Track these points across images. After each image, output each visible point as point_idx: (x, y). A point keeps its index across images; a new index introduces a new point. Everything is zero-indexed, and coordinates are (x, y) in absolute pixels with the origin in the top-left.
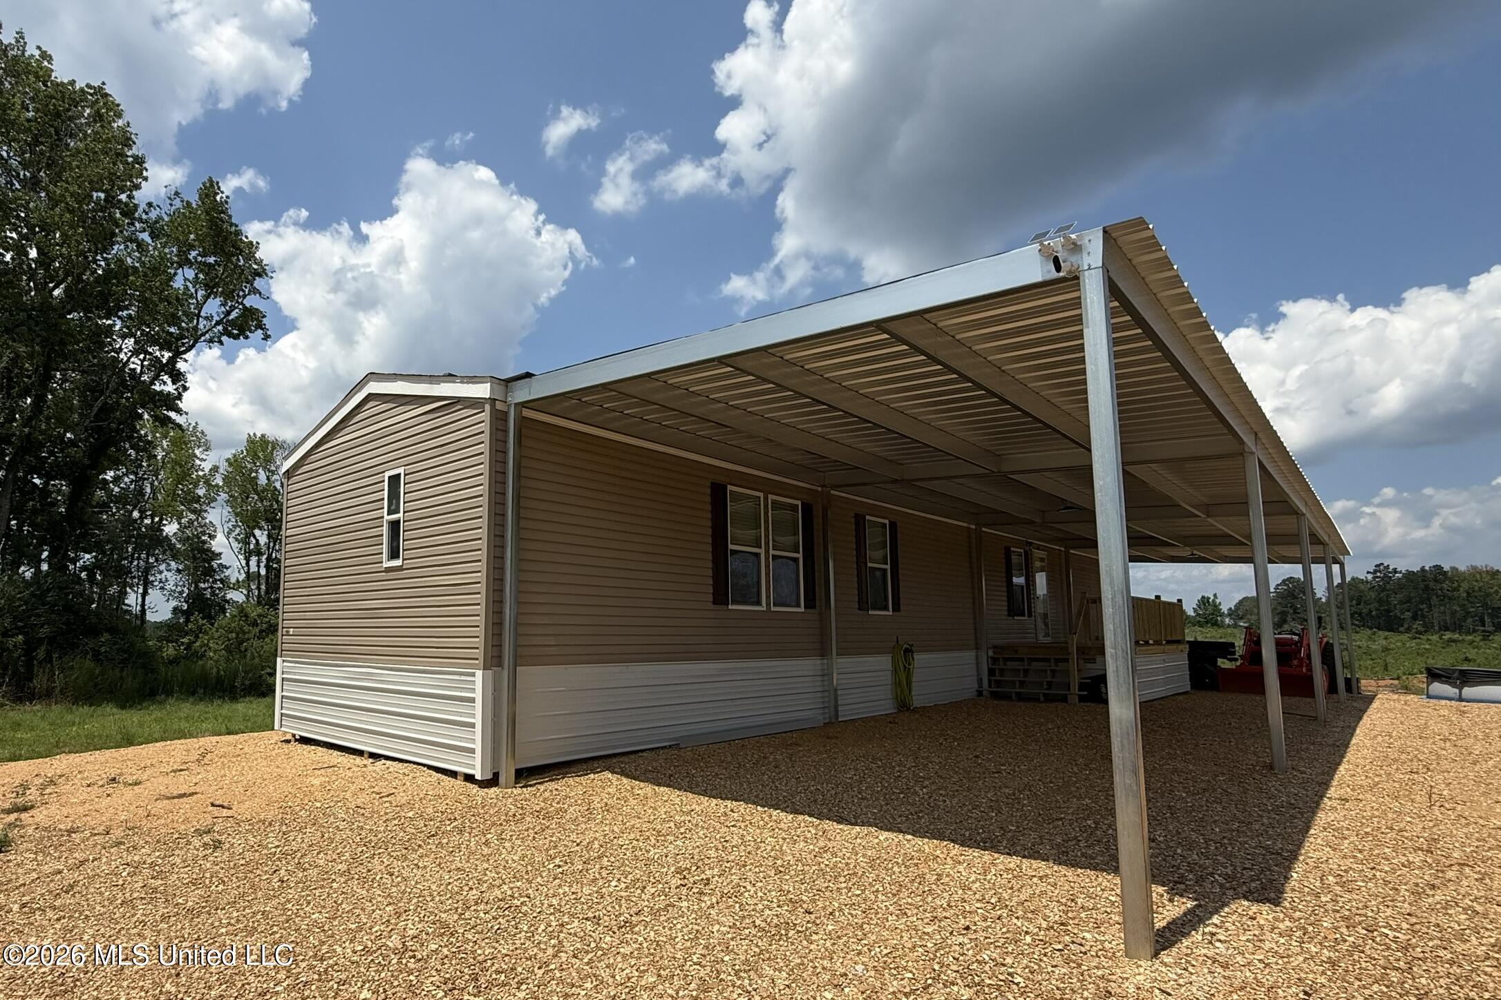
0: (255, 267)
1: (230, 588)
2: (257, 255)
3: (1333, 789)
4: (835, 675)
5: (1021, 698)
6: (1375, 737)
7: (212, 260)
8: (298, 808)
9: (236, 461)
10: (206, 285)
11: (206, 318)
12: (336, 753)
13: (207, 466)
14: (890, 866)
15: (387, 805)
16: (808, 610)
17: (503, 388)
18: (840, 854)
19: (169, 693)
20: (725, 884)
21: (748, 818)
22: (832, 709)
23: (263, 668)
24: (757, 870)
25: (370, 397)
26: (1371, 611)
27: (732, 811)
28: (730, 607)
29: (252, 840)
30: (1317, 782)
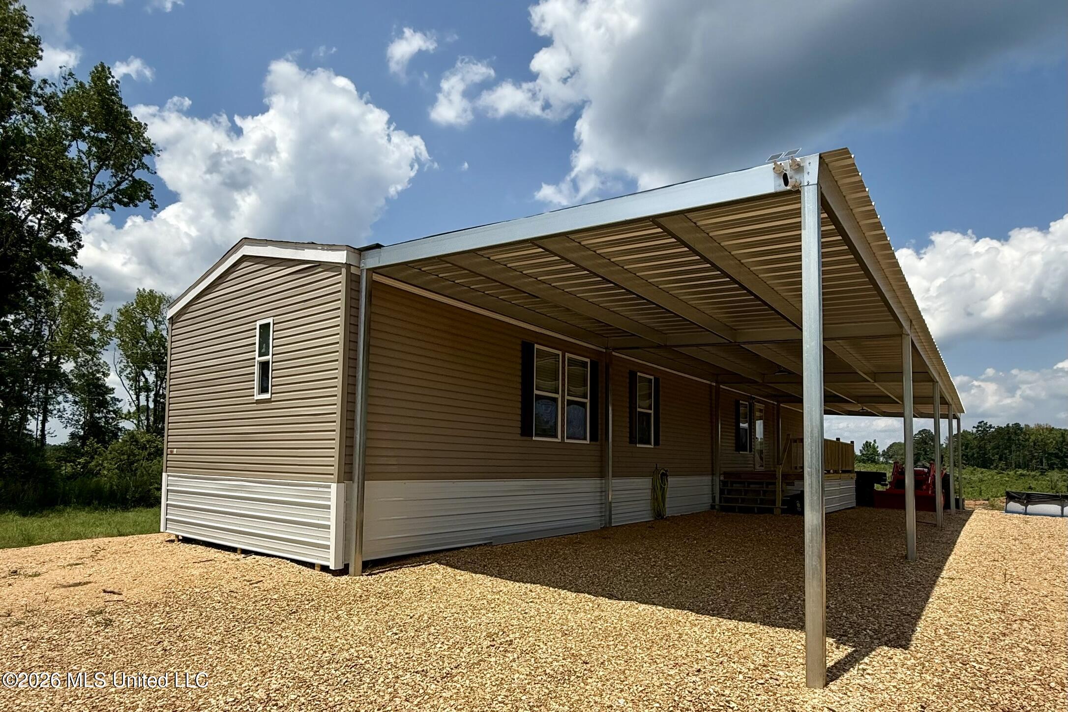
0: (144, 145)
1: (122, 418)
2: (145, 135)
3: (945, 572)
4: (610, 493)
5: (742, 510)
6: (973, 537)
7: (103, 136)
8: (180, 593)
9: (127, 311)
10: (98, 157)
11: (99, 186)
12: (213, 550)
13: (101, 315)
14: (646, 628)
15: (256, 589)
16: (592, 443)
17: (357, 255)
18: (610, 621)
19: (66, 503)
20: (524, 644)
21: (543, 596)
22: (608, 517)
23: (151, 484)
24: (548, 633)
25: (244, 258)
26: (973, 454)
27: (531, 591)
28: (534, 438)
29: (139, 618)
30: (935, 568)
